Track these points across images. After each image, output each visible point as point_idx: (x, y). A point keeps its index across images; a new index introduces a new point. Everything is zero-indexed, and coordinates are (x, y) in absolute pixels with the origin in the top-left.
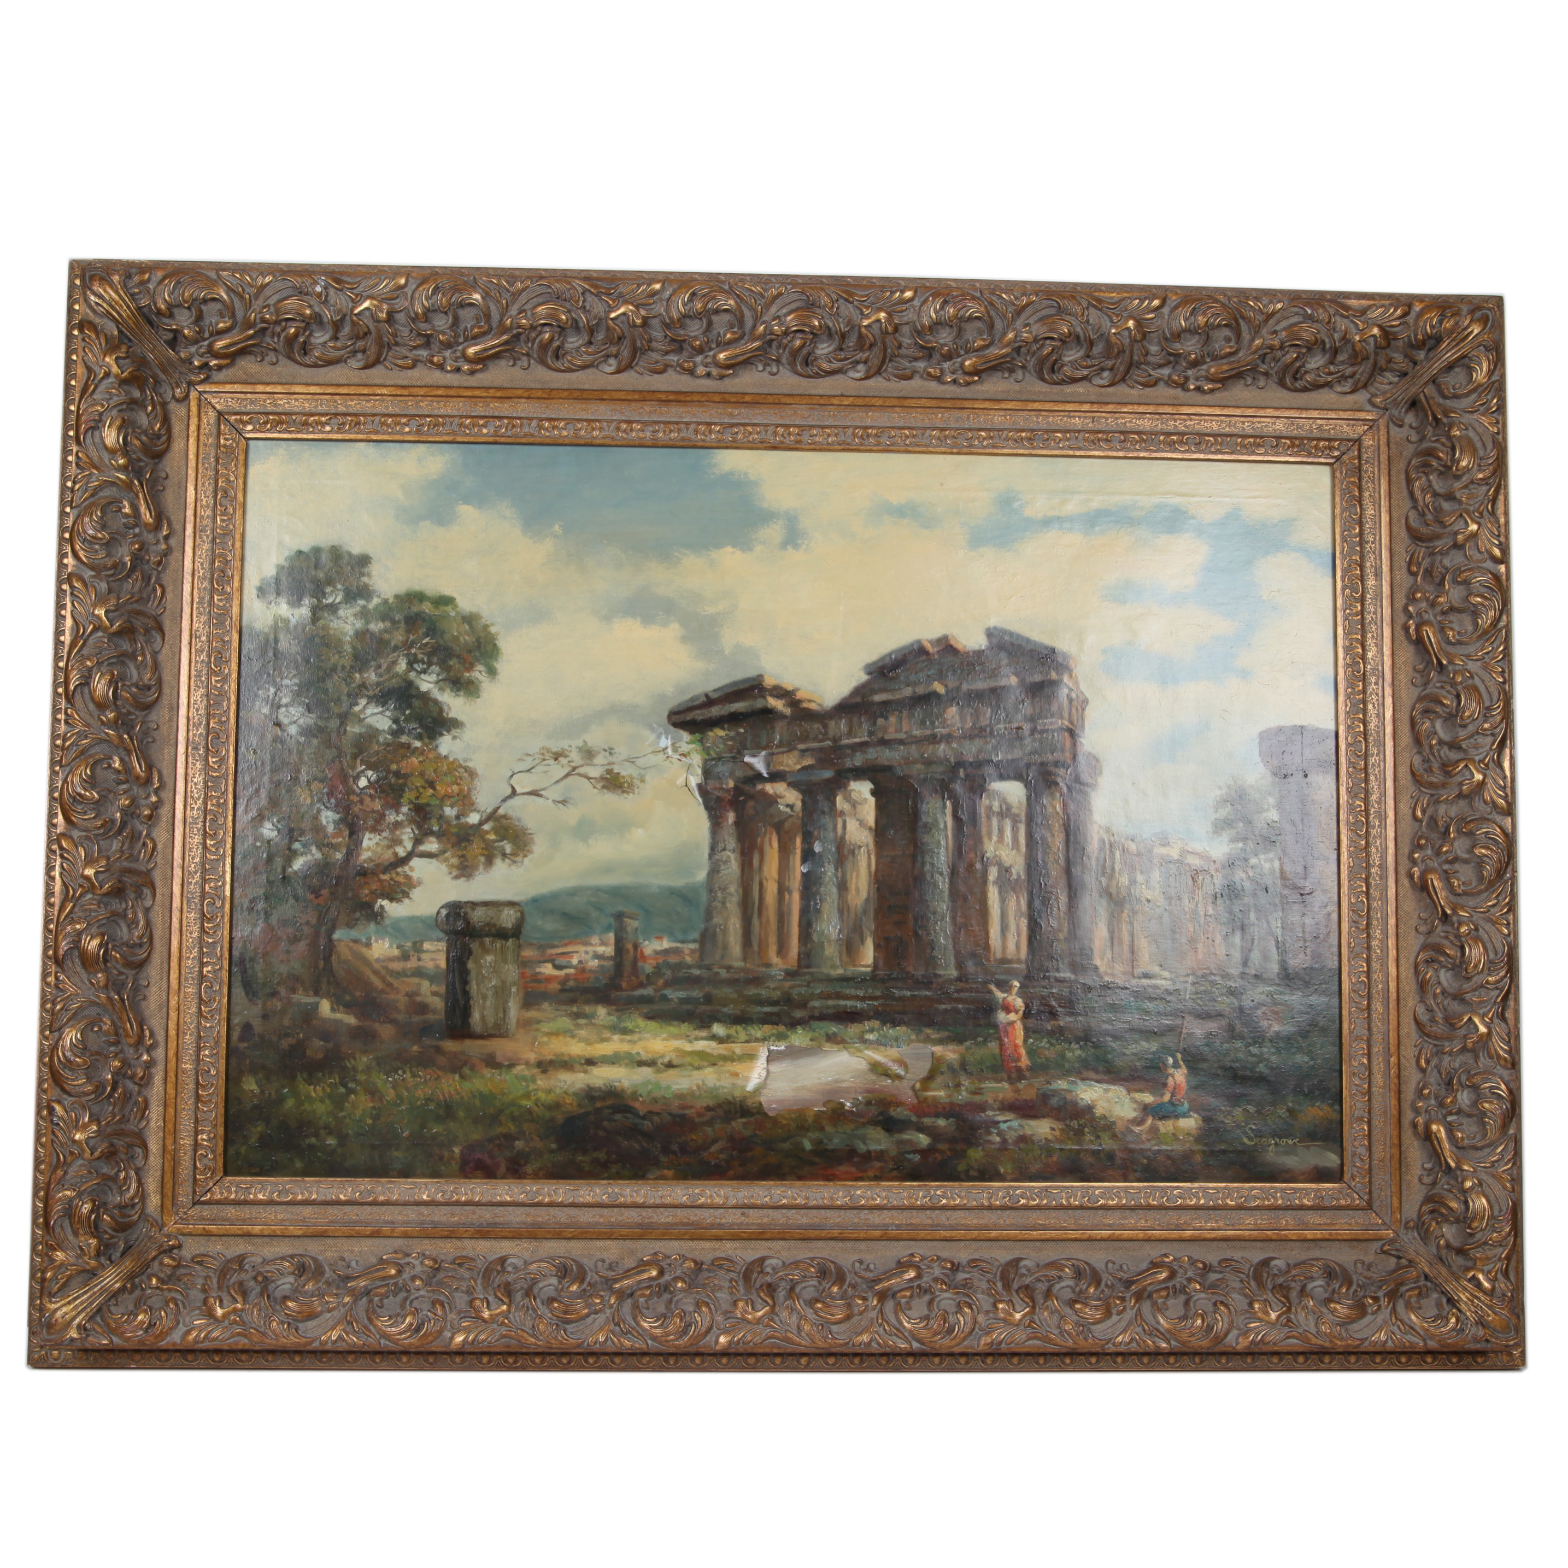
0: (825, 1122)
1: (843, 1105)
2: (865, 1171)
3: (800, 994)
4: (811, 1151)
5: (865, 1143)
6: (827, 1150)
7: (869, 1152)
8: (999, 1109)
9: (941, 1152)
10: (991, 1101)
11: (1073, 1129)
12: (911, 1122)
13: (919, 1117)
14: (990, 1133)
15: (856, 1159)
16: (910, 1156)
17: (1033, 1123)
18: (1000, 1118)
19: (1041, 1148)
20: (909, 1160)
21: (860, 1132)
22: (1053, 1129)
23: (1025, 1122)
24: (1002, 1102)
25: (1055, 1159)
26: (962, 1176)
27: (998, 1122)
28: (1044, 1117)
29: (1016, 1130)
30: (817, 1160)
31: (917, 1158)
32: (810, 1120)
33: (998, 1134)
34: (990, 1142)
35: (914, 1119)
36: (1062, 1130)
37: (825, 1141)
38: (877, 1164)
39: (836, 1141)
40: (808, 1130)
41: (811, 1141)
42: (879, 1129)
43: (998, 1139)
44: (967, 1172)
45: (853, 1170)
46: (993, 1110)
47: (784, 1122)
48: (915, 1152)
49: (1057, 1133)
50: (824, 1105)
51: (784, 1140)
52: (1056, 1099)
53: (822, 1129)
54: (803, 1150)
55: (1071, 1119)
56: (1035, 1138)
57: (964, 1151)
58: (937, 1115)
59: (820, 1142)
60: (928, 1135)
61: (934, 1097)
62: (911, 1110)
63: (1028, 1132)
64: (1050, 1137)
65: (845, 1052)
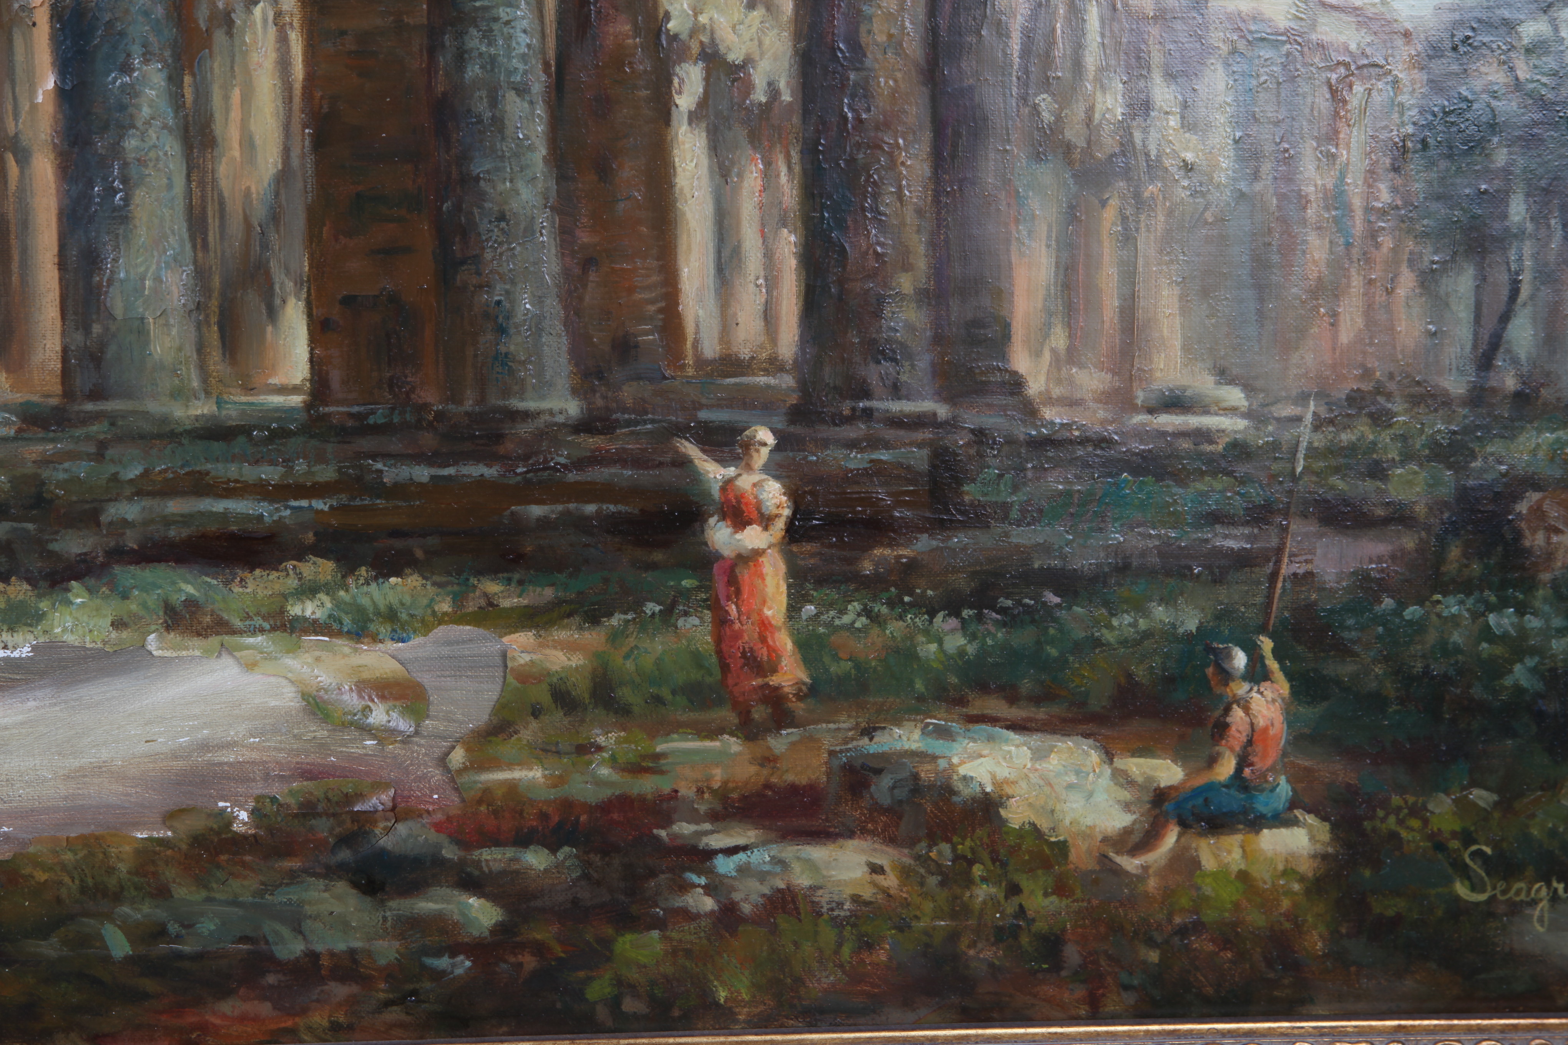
0: (170, 873)
1: (228, 820)
2: (304, 1011)
3: (75, 480)
4: (127, 959)
5: (298, 931)
6: (180, 956)
7: (313, 956)
8: (714, 817)
9: (539, 949)
10: (687, 791)
11: (939, 870)
12: (438, 862)
13: (465, 844)
14: (686, 887)
15: (271, 979)
16: (443, 962)
17: (817, 853)
18: (717, 841)
19: (837, 923)
20: (438, 975)
21: (280, 897)
22: (876, 869)
23: (790, 851)
24: (723, 794)
25: (882, 956)
26: (602, 1014)
27: (711, 854)
28: (851, 835)
29: (762, 877)
30: (149, 985)
31: (463, 965)
32: (123, 868)
33: (709, 890)
34: (687, 915)
35: (450, 852)
36: (905, 873)
37: (173, 928)
38: (340, 991)
39: (207, 926)
40: (117, 897)
41: (131, 932)
42: (341, 887)
43: (709, 904)
44: (615, 1003)
45: (265, 1009)
46: (694, 817)
47: (41, 876)
48: (454, 950)
49: (890, 881)
50: (170, 817)
51: (44, 931)
52: (886, 781)
53: (162, 893)
54: (107, 959)
55: (933, 840)
56: (823, 898)
57: (607, 943)
58: (523, 840)
59: (160, 933)
60: (494, 898)
61: (512, 787)
62: (438, 827)
63: (802, 880)
64: (867, 893)
65: (227, 660)
